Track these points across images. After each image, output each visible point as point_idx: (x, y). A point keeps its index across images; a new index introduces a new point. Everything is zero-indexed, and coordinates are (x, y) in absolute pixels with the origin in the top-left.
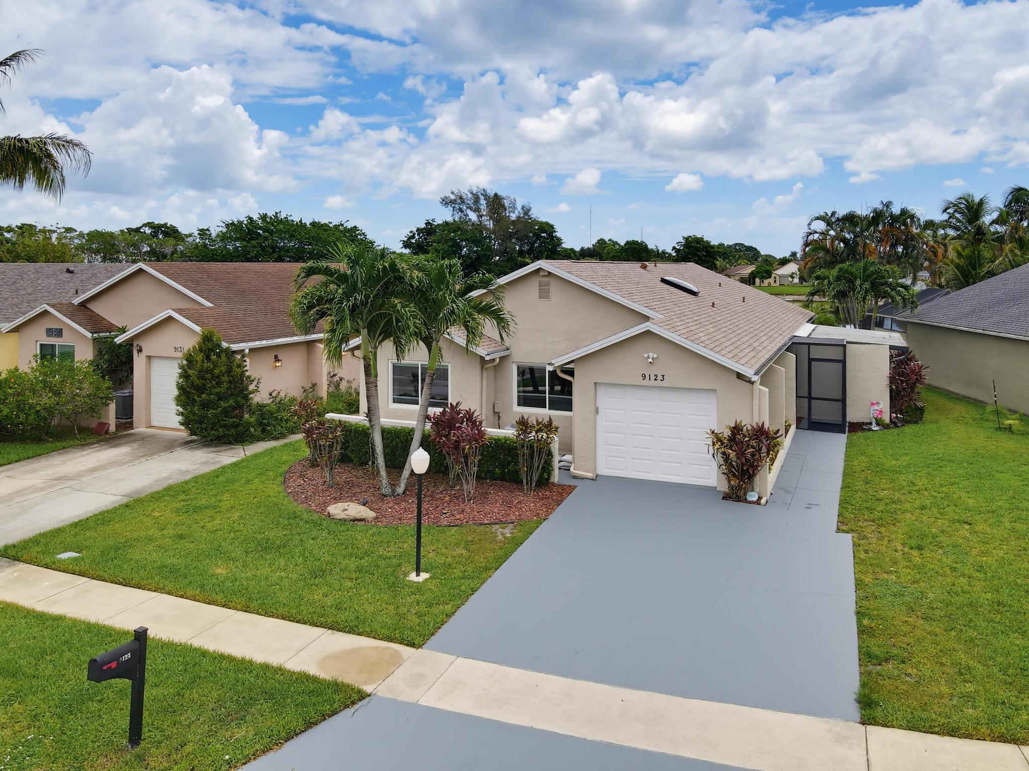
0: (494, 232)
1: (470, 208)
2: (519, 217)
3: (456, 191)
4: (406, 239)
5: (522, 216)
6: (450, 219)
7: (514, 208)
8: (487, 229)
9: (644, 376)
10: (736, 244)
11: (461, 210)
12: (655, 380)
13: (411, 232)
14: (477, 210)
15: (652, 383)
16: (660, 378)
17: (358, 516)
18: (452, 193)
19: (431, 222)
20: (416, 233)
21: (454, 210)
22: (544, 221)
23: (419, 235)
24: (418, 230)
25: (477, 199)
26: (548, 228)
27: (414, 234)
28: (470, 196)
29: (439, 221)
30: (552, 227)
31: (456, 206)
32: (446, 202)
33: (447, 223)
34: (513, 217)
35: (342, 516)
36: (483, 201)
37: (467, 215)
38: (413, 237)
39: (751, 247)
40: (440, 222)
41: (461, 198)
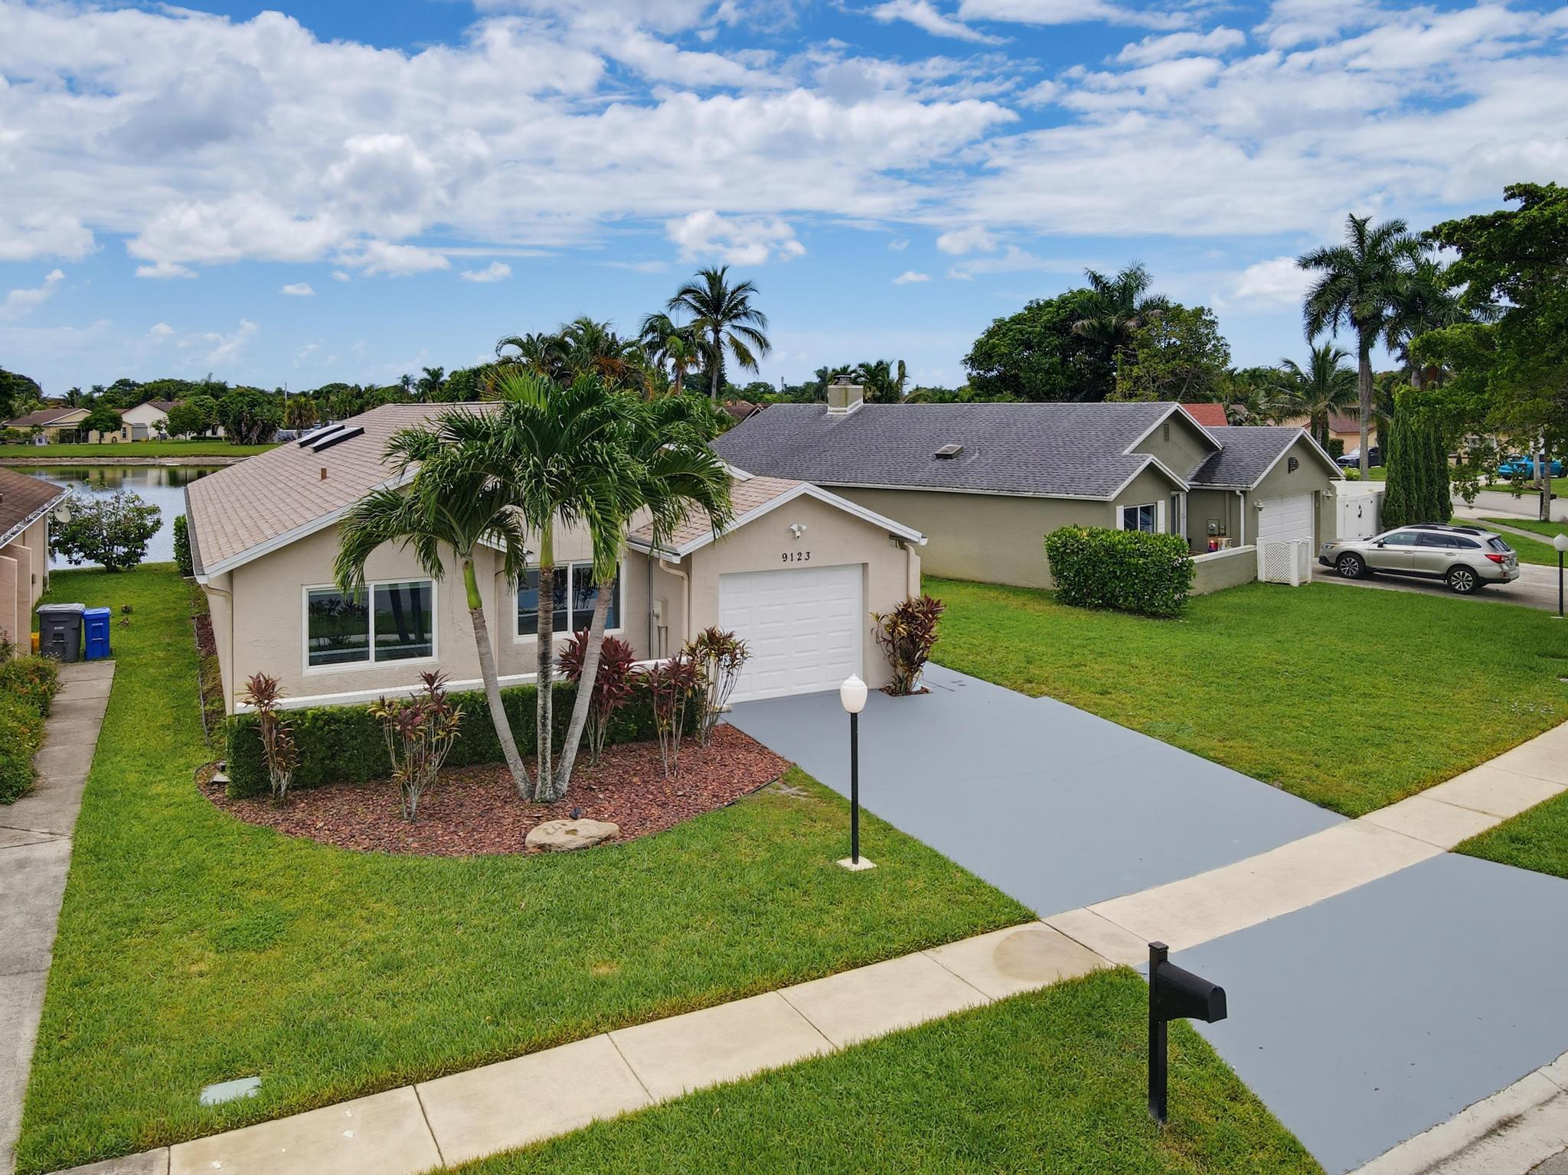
9: (785, 557)
12: (799, 559)
15: (796, 564)
16: (804, 556)
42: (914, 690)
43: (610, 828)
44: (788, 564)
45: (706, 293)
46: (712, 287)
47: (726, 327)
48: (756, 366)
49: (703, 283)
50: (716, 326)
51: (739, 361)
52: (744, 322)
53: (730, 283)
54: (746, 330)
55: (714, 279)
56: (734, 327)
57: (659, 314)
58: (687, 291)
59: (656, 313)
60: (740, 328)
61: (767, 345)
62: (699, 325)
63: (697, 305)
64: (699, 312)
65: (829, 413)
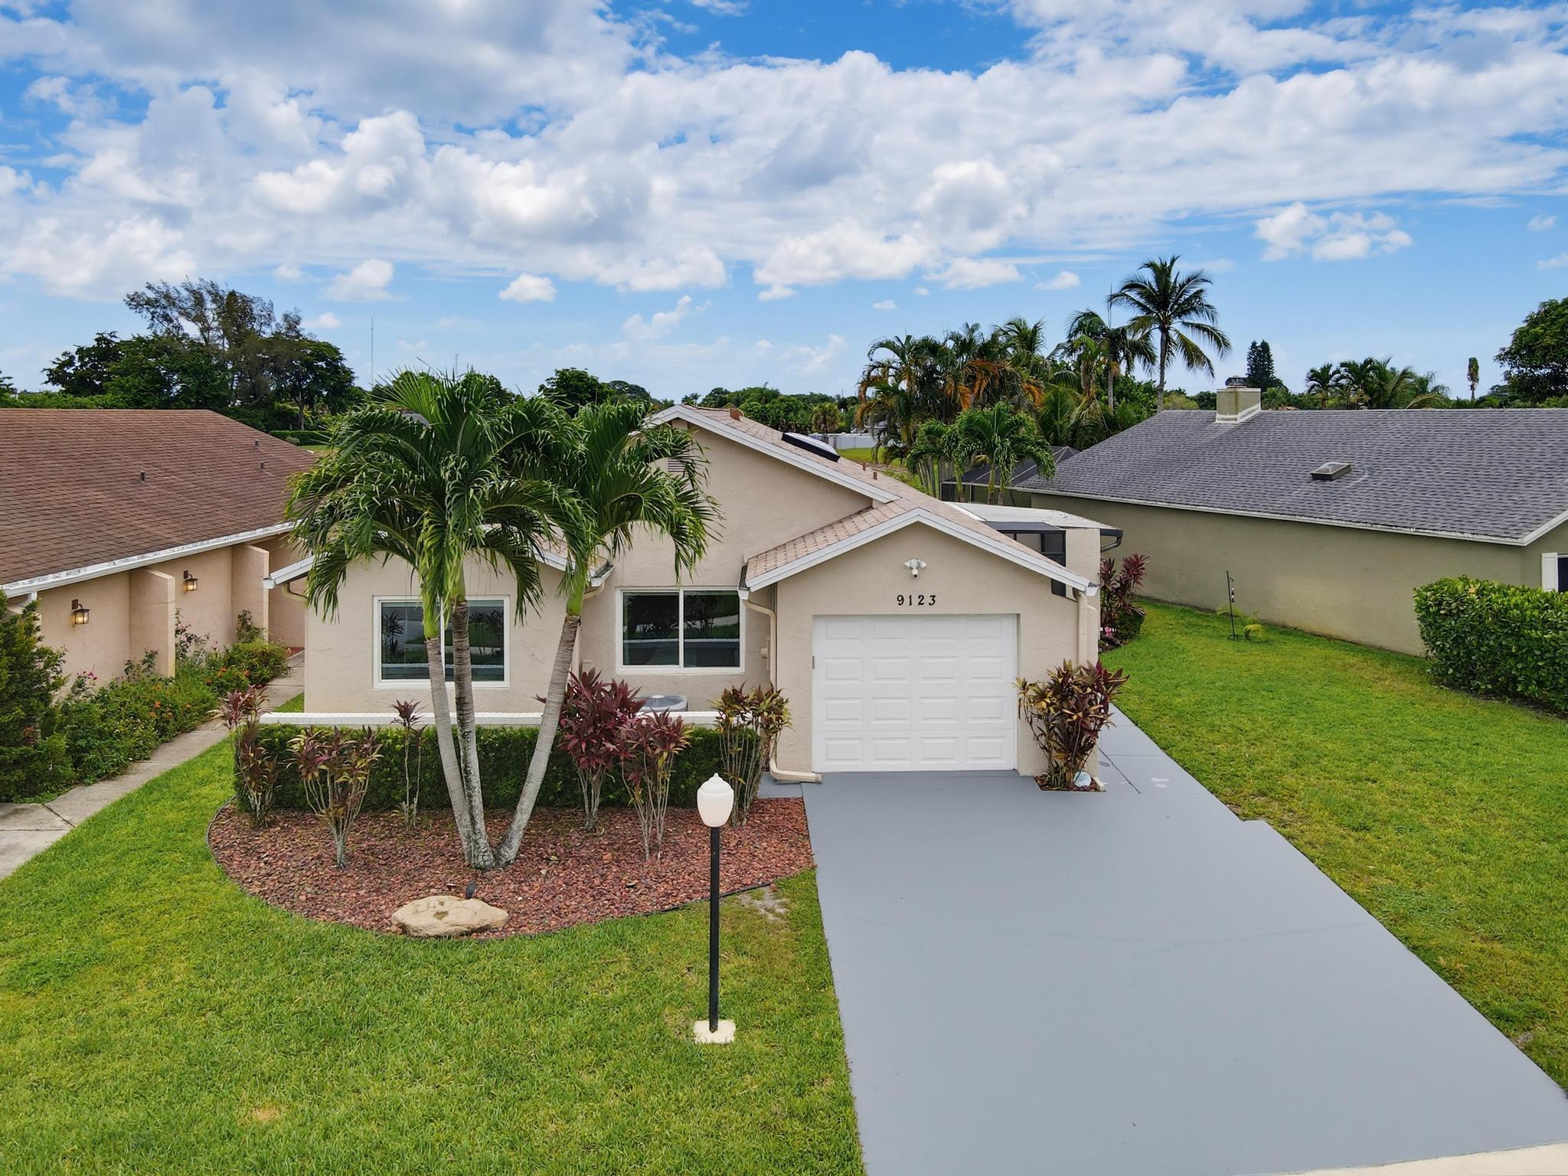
0: (233, 358)
1: (187, 316)
2: (277, 334)
3: (157, 284)
4: (55, 366)
5: (283, 331)
6: (147, 334)
7: (270, 317)
8: (219, 353)
9: (901, 600)
10: (615, 383)
11: (167, 318)
12: (920, 604)
13: (65, 354)
14: (200, 319)
15: (916, 609)
16: (928, 600)
17: (476, 923)
18: (149, 287)
19: (109, 338)
20: (77, 357)
21: (153, 317)
22: (321, 341)
23: (81, 359)
24: (80, 350)
25: (199, 301)
26: (328, 353)
27: (72, 358)
28: (185, 294)
29: (125, 335)
30: (336, 351)
31: (158, 310)
32: (136, 302)
33: (140, 339)
34: (268, 332)
35: (441, 927)
36: (210, 305)
37: (179, 327)
38: (70, 363)
39: (637, 387)
40: (127, 337)
41: (167, 296)
42: (1079, 784)
43: (497, 915)
44: (905, 609)
45: (1151, 288)
46: (1158, 279)
47: (1176, 325)
48: (1211, 368)
49: (1149, 276)
50: (1164, 324)
51: (1186, 363)
52: (1194, 318)
53: (1180, 272)
54: (1199, 327)
55: (1162, 272)
56: (1186, 324)
57: (1087, 312)
58: (1131, 286)
59: (1084, 311)
60: (1192, 325)
61: (1227, 345)
62: (1138, 324)
63: (1142, 301)
64: (1144, 308)
65: (1217, 422)
